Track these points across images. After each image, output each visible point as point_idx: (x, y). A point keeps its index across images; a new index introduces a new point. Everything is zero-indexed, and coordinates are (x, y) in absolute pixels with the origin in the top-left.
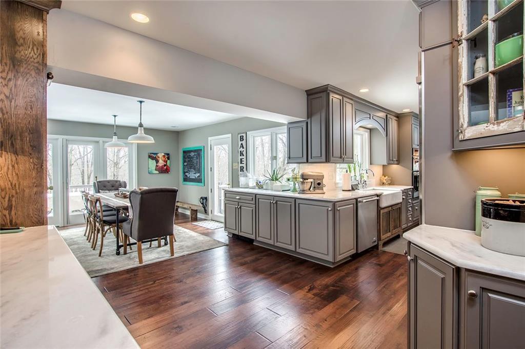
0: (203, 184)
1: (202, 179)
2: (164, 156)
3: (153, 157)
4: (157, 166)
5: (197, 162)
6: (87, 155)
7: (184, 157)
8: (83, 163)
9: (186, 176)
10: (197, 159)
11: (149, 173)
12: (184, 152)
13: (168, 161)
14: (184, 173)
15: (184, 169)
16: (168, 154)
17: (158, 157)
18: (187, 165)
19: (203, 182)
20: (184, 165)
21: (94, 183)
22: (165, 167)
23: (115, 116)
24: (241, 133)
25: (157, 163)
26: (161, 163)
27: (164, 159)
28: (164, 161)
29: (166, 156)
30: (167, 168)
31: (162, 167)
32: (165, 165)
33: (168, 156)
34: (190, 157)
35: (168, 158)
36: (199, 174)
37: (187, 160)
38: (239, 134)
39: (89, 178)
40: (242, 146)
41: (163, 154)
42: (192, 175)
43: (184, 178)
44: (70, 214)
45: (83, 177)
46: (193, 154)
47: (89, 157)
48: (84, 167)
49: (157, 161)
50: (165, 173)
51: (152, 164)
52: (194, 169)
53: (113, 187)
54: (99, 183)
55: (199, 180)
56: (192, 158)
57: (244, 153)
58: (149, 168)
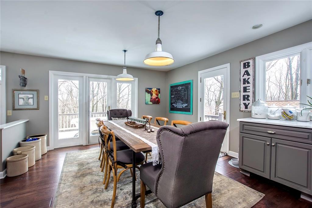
0: (191, 113)
1: (190, 109)
2: (156, 91)
3: (149, 91)
4: (151, 98)
5: (185, 94)
6: (105, 96)
7: (171, 91)
8: (103, 100)
9: (173, 106)
10: (185, 91)
11: (146, 104)
12: (171, 87)
13: (159, 95)
14: (171, 104)
15: (171, 100)
16: (159, 89)
17: (152, 91)
18: (174, 97)
19: (191, 110)
20: (171, 98)
21: (108, 111)
22: (157, 99)
23: (125, 51)
24: (245, 60)
25: (151, 96)
26: (154, 96)
27: (156, 93)
28: (156, 95)
29: (158, 91)
30: (158, 100)
31: (155, 99)
32: (157, 98)
33: (159, 91)
34: (177, 91)
35: (159, 92)
36: (187, 105)
37: (174, 93)
38: (242, 61)
39: (106, 108)
40: (247, 73)
41: (156, 89)
42: (179, 105)
43: (171, 108)
44: (90, 136)
45: (103, 107)
46: (181, 88)
47: (106, 98)
48: (103, 102)
49: (152, 95)
50: (157, 104)
51: (148, 96)
52: (182, 100)
53: (121, 114)
54: (111, 112)
55: (187, 110)
56: (180, 91)
57: (251, 81)
58: (146, 100)
